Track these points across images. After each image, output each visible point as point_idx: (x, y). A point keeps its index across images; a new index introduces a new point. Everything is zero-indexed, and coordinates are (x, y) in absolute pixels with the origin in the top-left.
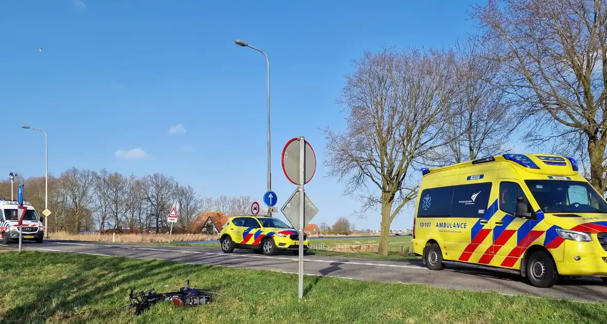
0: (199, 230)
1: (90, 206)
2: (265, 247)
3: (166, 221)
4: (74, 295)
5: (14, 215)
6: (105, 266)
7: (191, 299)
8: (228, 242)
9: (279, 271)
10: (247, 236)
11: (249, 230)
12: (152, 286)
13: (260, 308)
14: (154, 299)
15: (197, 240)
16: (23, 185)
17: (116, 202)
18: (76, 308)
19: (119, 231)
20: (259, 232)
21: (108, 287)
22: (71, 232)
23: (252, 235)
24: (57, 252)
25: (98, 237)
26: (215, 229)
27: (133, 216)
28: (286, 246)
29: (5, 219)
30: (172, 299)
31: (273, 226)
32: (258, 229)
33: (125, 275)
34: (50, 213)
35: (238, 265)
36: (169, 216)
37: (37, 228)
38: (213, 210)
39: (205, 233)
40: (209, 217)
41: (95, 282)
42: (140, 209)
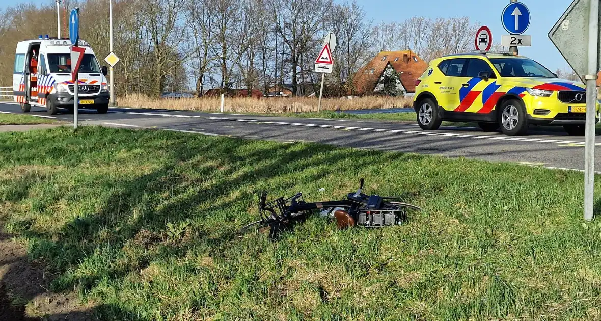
0: (369, 90)
1: (181, 47)
2: (506, 118)
3: (310, 72)
4: (166, 202)
5: (63, 63)
6: (212, 153)
7: (367, 215)
8: (430, 109)
9: (535, 164)
10: (467, 95)
11: (472, 83)
12: (296, 189)
13: (503, 237)
14: (300, 213)
15: (367, 109)
16: (78, 10)
17: (222, 38)
18: (170, 225)
19: (229, 92)
20: (493, 86)
21: (220, 190)
22: (150, 95)
23: (479, 93)
24: (132, 128)
25: (194, 103)
26: (399, 87)
27: (251, 64)
28: (550, 116)
29: (49, 71)
30: (332, 214)
31: (520, 73)
32: (491, 81)
33: (247, 169)
34: (118, 59)
35: (452, 153)
36: (318, 61)
37: (99, 86)
38: (396, 49)
39: (380, 93)
40: (389, 63)
41: (199, 181)
42: (264, 49)
